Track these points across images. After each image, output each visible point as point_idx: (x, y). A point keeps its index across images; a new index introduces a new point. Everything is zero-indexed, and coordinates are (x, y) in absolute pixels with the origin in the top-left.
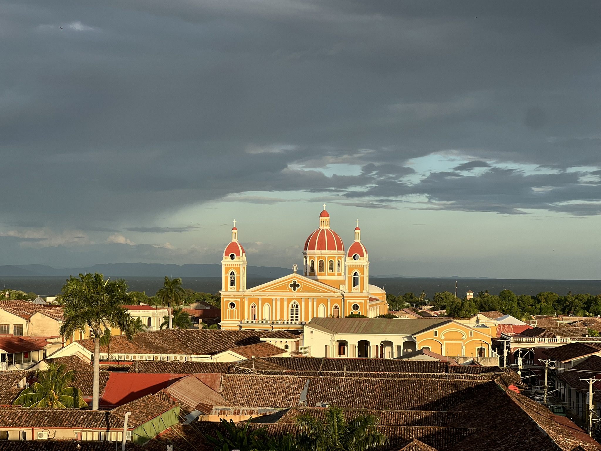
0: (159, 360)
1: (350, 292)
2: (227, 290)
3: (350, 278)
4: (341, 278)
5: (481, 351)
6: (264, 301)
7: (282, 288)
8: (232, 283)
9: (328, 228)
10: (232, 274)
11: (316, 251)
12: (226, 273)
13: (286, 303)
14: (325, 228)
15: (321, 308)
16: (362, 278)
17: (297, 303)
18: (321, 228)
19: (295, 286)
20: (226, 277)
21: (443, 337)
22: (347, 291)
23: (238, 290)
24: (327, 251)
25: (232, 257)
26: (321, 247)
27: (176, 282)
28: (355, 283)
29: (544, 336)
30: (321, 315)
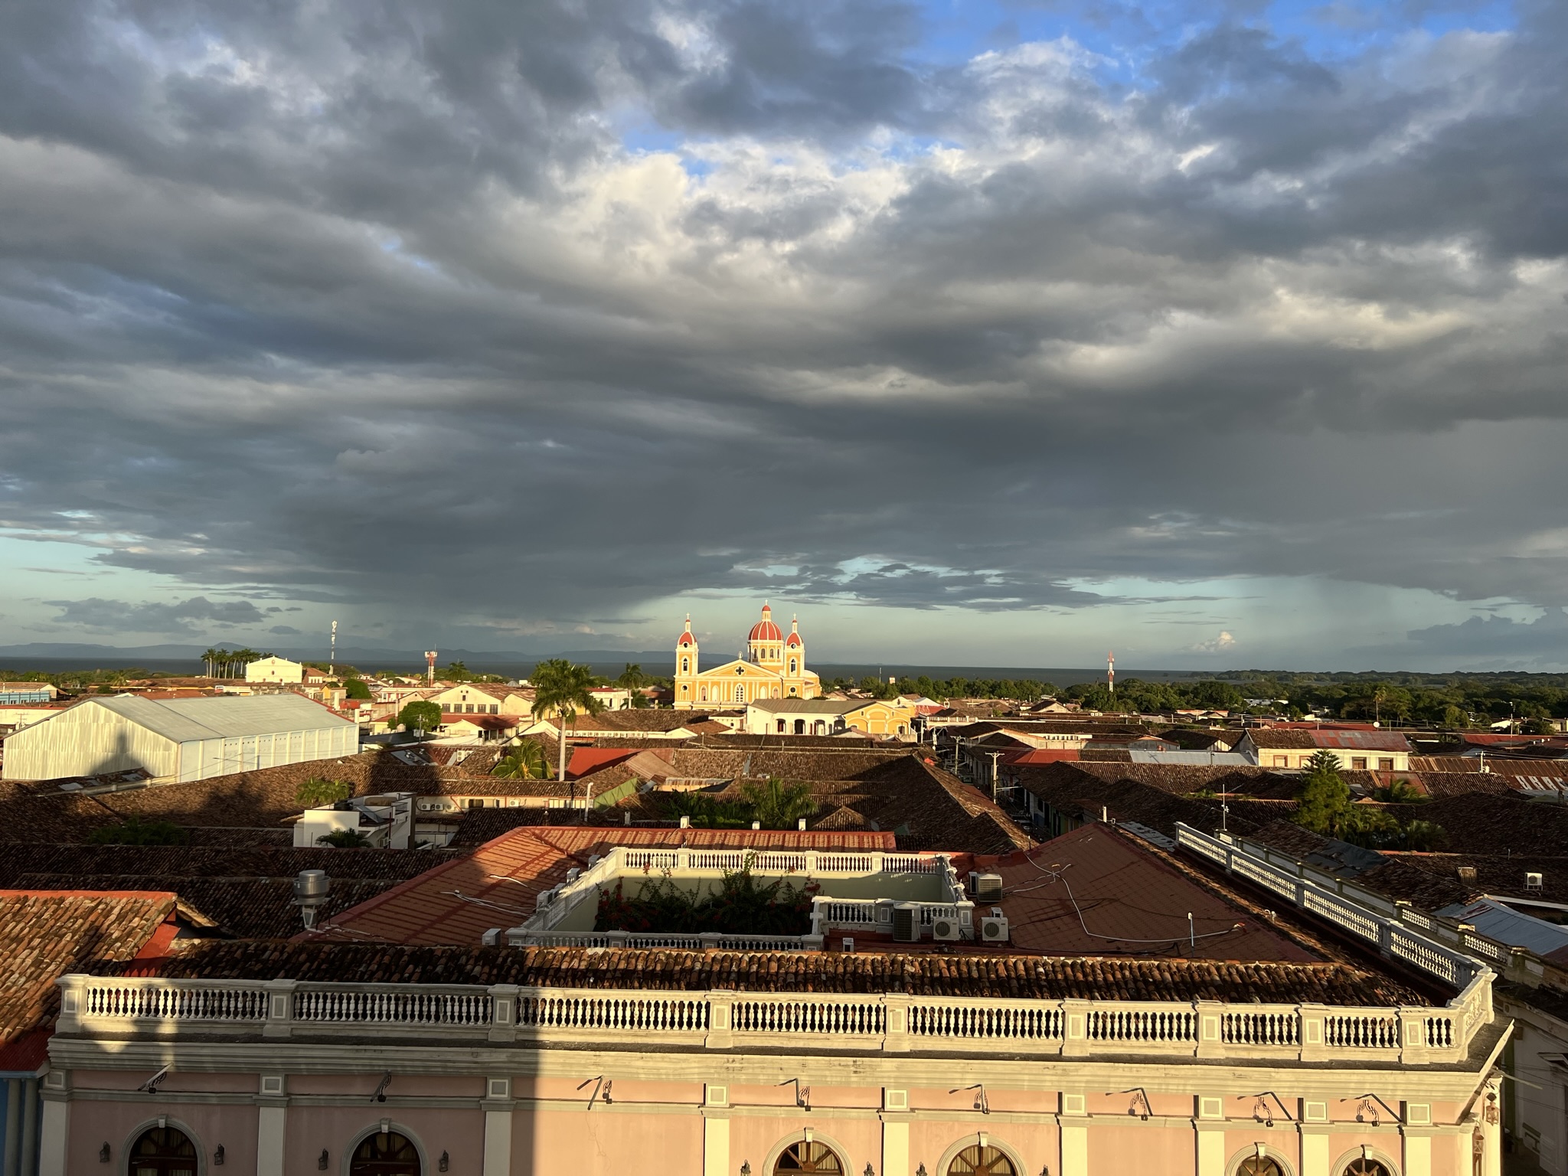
0: (619, 736)
1: (788, 676)
2: (680, 674)
3: (788, 664)
4: (781, 664)
5: (901, 729)
6: (714, 684)
7: (729, 673)
8: (685, 669)
9: (770, 620)
10: (685, 660)
11: (759, 641)
12: (680, 659)
13: (732, 686)
14: (767, 620)
15: (763, 690)
16: (799, 665)
17: (742, 686)
18: (764, 620)
19: (740, 671)
20: (680, 663)
21: (868, 717)
22: (785, 675)
23: (690, 674)
24: (768, 641)
25: (686, 645)
26: (763, 637)
27: (635, 667)
28: (793, 669)
29: (955, 716)
30: (763, 697)
